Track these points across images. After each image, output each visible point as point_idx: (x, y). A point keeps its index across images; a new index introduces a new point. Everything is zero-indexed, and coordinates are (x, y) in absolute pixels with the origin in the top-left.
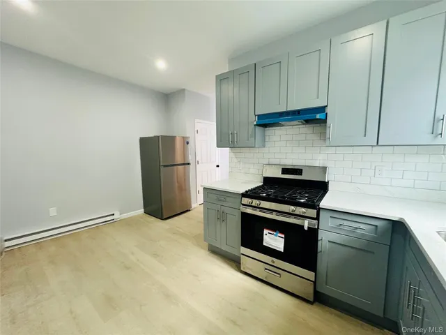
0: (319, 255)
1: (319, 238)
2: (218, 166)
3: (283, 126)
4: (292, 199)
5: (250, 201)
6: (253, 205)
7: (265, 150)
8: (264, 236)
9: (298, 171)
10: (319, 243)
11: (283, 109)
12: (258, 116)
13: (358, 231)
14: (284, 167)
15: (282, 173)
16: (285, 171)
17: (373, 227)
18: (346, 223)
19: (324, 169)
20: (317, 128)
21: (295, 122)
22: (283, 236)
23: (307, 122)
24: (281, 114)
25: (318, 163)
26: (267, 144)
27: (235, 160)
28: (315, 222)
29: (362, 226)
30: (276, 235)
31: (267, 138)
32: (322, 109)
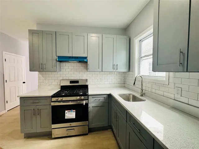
0: (89, 113)
1: (89, 107)
2: (24, 83)
3: (69, 62)
4: (77, 94)
5: (57, 98)
6: (58, 100)
7: (61, 73)
8: (66, 114)
9: (77, 82)
10: (89, 109)
11: (71, 55)
12: (58, 57)
13: (100, 100)
14: (71, 80)
15: (70, 83)
16: (71, 82)
17: (104, 98)
18: (97, 98)
19: (87, 80)
20: (84, 65)
21: (76, 61)
22: (75, 111)
23: (80, 62)
24: (70, 57)
25: (84, 78)
26: (62, 70)
27: (42, 78)
28: (87, 101)
29: (101, 98)
30: (71, 112)
31: (62, 68)
32: (86, 58)
